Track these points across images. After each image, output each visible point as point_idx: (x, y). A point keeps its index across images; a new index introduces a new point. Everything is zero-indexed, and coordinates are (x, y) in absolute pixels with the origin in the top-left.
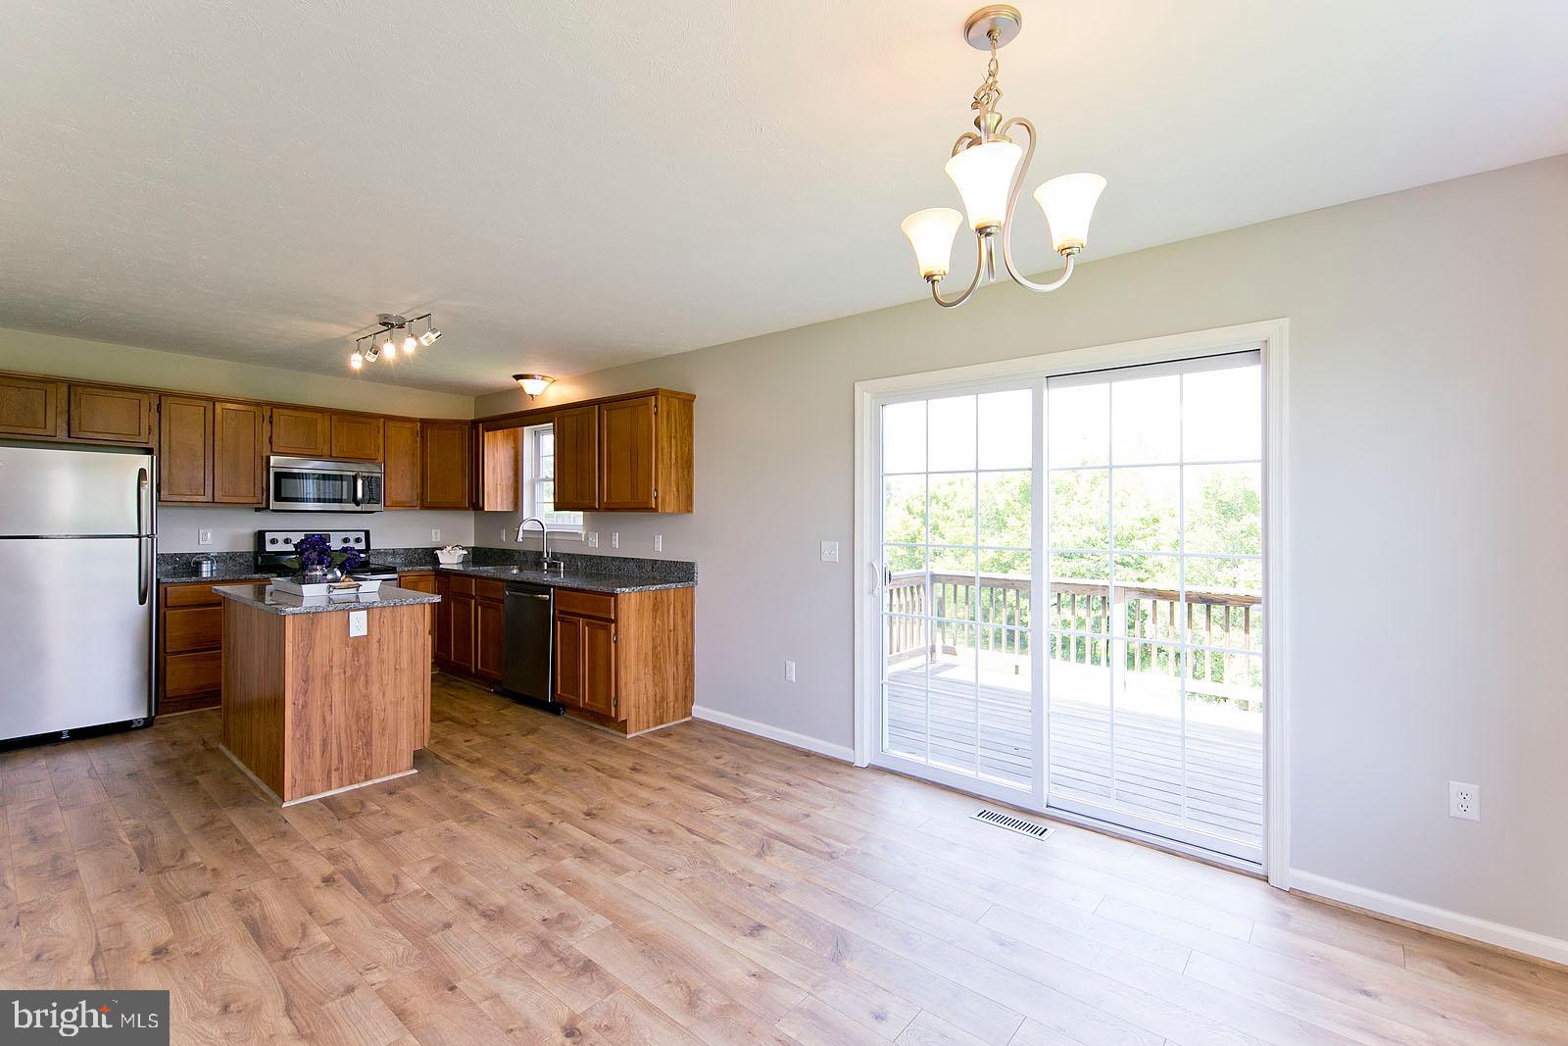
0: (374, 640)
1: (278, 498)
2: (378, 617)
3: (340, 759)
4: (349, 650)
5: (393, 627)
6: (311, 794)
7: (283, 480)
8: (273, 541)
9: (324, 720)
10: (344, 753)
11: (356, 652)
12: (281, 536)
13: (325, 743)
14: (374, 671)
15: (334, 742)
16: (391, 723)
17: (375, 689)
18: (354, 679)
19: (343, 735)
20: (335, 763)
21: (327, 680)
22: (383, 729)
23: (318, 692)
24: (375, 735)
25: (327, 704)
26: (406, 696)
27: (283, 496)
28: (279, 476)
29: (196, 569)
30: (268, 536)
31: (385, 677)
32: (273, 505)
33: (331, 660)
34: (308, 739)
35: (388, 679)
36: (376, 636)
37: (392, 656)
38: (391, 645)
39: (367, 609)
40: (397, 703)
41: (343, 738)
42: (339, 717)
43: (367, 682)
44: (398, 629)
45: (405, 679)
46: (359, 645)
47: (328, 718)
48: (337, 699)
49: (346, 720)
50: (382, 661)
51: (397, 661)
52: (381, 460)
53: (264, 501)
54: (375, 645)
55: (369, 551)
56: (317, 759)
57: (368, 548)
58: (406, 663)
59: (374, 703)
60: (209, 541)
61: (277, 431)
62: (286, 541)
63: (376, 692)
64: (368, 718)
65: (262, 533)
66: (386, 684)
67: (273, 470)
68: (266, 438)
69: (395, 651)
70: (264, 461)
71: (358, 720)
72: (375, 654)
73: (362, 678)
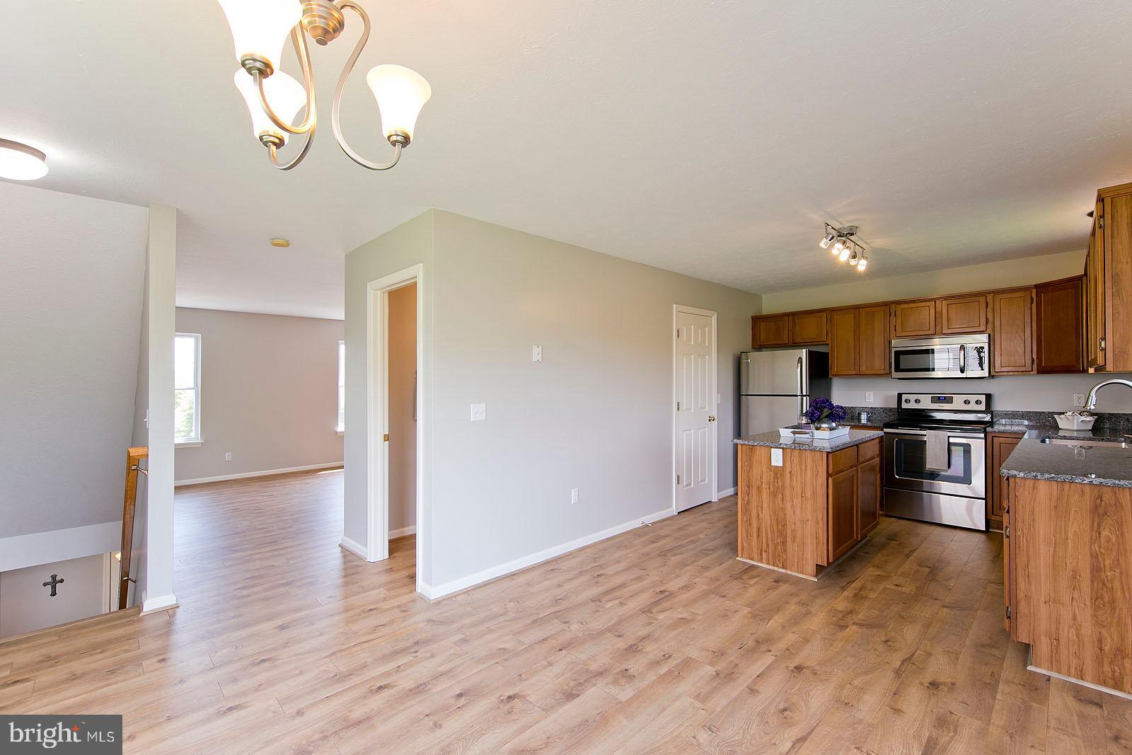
0: (788, 470)
2: (789, 455)
3: (768, 545)
4: (772, 474)
5: (800, 464)
6: (752, 559)
7: (900, 355)
9: (758, 515)
10: (770, 542)
11: (776, 474)
12: (913, 398)
13: (759, 530)
14: (787, 493)
15: (764, 532)
16: (799, 534)
17: (788, 505)
18: (775, 495)
19: (769, 530)
20: (764, 546)
21: (759, 489)
22: (794, 537)
23: (755, 495)
24: (789, 540)
25: (760, 505)
26: (810, 518)
27: (900, 368)
30: (904, 397)
31: (795, 500)
32: (894, 374)
33: (761, 478)
34: (750, 524)
35: (797, 501)
36: (788, 464)
37: (799, 486)
38: (799, 478)
39: (783, 448)
40: (804, 522)
41: (769, 532)
42: (766, 516)
43: (783, 500)
44: (804, 468)
45: (809, 505)
46: (778, 472)
47: (760, 515)
48: (765, 505)
49: (771, 520)
50: (793, 488)
51: (803, 491)
52: (990, 331)
53: (890, 372)
54: (788, 476)
55: (992, 412)
56: (755, 539)
57: (988, 409)
58: (809, 494)
59: (788, 516)
60: (872, 400)
61: (899, 321)
62: (916, 401)
63: (789, 508)
64: (784, 525)
65: (900, 395)
66: (796, 505)
67: (893, 350)
68: (892, 327)
69: (802, 483)
70: (887, 344)
71: (778, 523)
72: (788, 481)
73: (780, 496)
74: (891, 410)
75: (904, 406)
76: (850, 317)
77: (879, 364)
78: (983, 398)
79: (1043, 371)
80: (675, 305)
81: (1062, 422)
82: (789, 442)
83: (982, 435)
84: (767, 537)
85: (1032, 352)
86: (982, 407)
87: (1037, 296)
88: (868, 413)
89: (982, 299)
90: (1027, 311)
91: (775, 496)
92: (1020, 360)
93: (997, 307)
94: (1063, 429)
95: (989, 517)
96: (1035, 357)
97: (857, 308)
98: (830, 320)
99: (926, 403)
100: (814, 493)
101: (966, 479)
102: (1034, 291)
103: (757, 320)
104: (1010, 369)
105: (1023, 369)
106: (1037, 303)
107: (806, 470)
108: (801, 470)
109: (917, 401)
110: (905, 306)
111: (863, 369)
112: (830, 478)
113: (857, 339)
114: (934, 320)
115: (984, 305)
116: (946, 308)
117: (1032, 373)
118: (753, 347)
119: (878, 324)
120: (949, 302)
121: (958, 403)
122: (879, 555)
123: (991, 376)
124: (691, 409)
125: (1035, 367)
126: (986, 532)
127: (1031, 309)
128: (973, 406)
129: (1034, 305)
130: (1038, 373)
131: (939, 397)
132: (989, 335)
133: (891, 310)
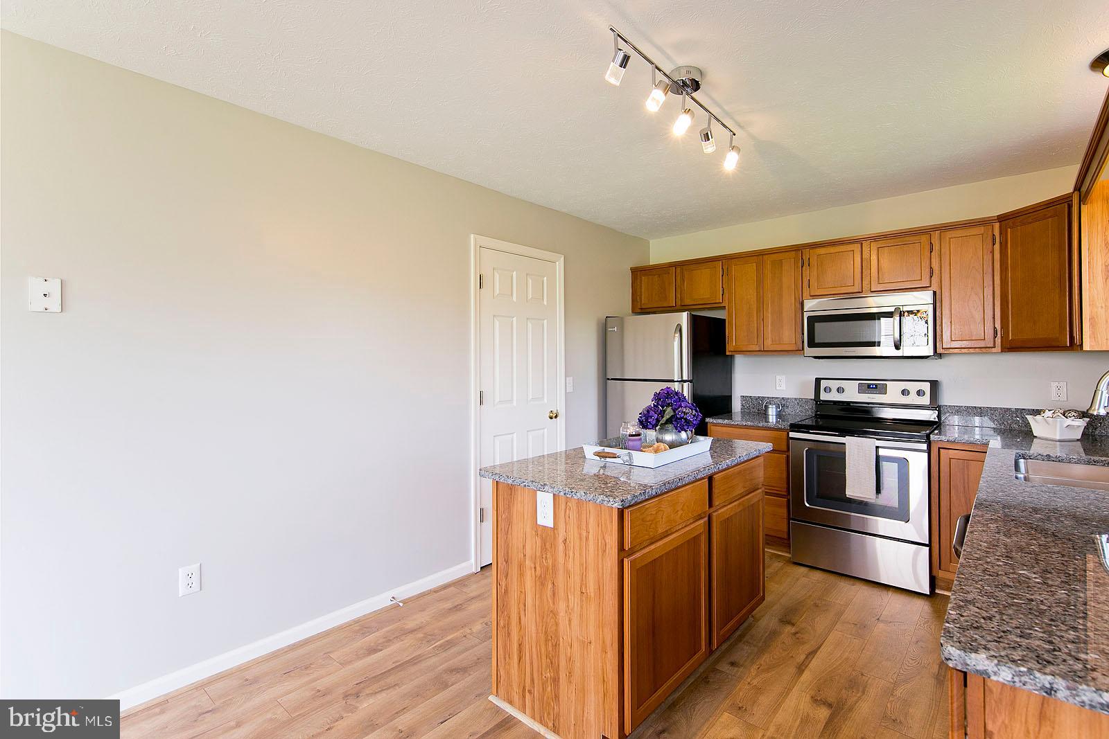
0: (561, 539)
1: (812, 344)
2: (563, 507)
3: (533, 680)
4: (539, 541)
5: (579, 527)
6: (511, 705)
7: (816, 324)
8: (828, 390)
9: (520, 619)
10: (536, 676)
11: (543, 543)
12: (834, 385)
14: (560, 582)
15: (527, 654)
16: (577, 668)
17: (562, 606)
19: (534, 649)
20: (528, 682)
21: (521, 567)
22: (570, 673)
23: (515, 579)
24: (562, 676)
25: (522, 601)
26: (593, 640)
27: (816, 341)
28: (813, 320)
29: (764, 414)
30: (823, 384)
31: (571, 598)
32: (809, 351)
33: (524, 546)
35: (574, 600)
36: (562, 526)
37: (578, 570)
38: (577, 555)
39: (555, 491)
40: (585, 644)
41: (535, 656)
42: (531, 622)
43: (554, 594)
44: (584, 534)
45: (592, 610)
46: (547, 537)
47: (523, 618)
48: (529, 601)
49: (537, 633)
50: (568, 573)
51: (583, 583)
52: (935, 287)
53: (803, 349)
54: (561, 547)
55: (939, 407)
56: (516, 665)
57: (935, 405)
58: (592, 590)
59: (561, 627)
60: (783, 387)
61: (815, 273)
62: (838, 390)
63: (562, 614)
64: (556, 646)
65: (818, 381)
66: (572, 609)
67: (806, 315)
68: (805, 284)
69: (581, 565)
70: (799, 306)
71: (547, 640)
72: (561, 559)
73: (550, 586)
74: (807, 401)
75: (824, 396)
76: (751, 268)
77: (789, 336)
78: (926, 387)
79: (1011, 347)
80: (472, 236)
81: (1038, 425)
82: (595, 470)
83: (924, 447)
84: (532, 663)
85: (994, 318)
86: (926, 400)
87: (1001, 234)
88: (778, 407)
89: (924, 238)
90: (988, 257)
91: (543, 584)
92: (978, 331)
93: (945, 250)
94: (1040, 438)
95: (934, 574)
96: (998, 326)
97: (759, 255)
98: (726, 273)
99: (852, 394)
100: (599, 589)
101: (901, 513)
102: (997, 225)
103: (638, 273)
104: (964, 344)
105: (982, 344)
106: (1001, 243)
107: (587, 539)
108: (581, 539)
109: (841, 390)
110: (822, 251)
111: (769, 344)
112: (626, 561)
113: (760, 301)
114: (860, 270)
115: (927, 248)
116: (876, 252)
117: (994, 350)
118: (633, 312)
119: (788, 277)
120: (880, 244)
121: (893, 393)
122: (753, 670)
123: (937, 355)
124: (511, 401)
125: (998, 340)
126: (932, 596)
127: (993, 252)
128: (913, 399)
129: (997, 246)
130: (1002, 351)
131: (869, 386)
132: (935, 293)
133: (804, 258)
